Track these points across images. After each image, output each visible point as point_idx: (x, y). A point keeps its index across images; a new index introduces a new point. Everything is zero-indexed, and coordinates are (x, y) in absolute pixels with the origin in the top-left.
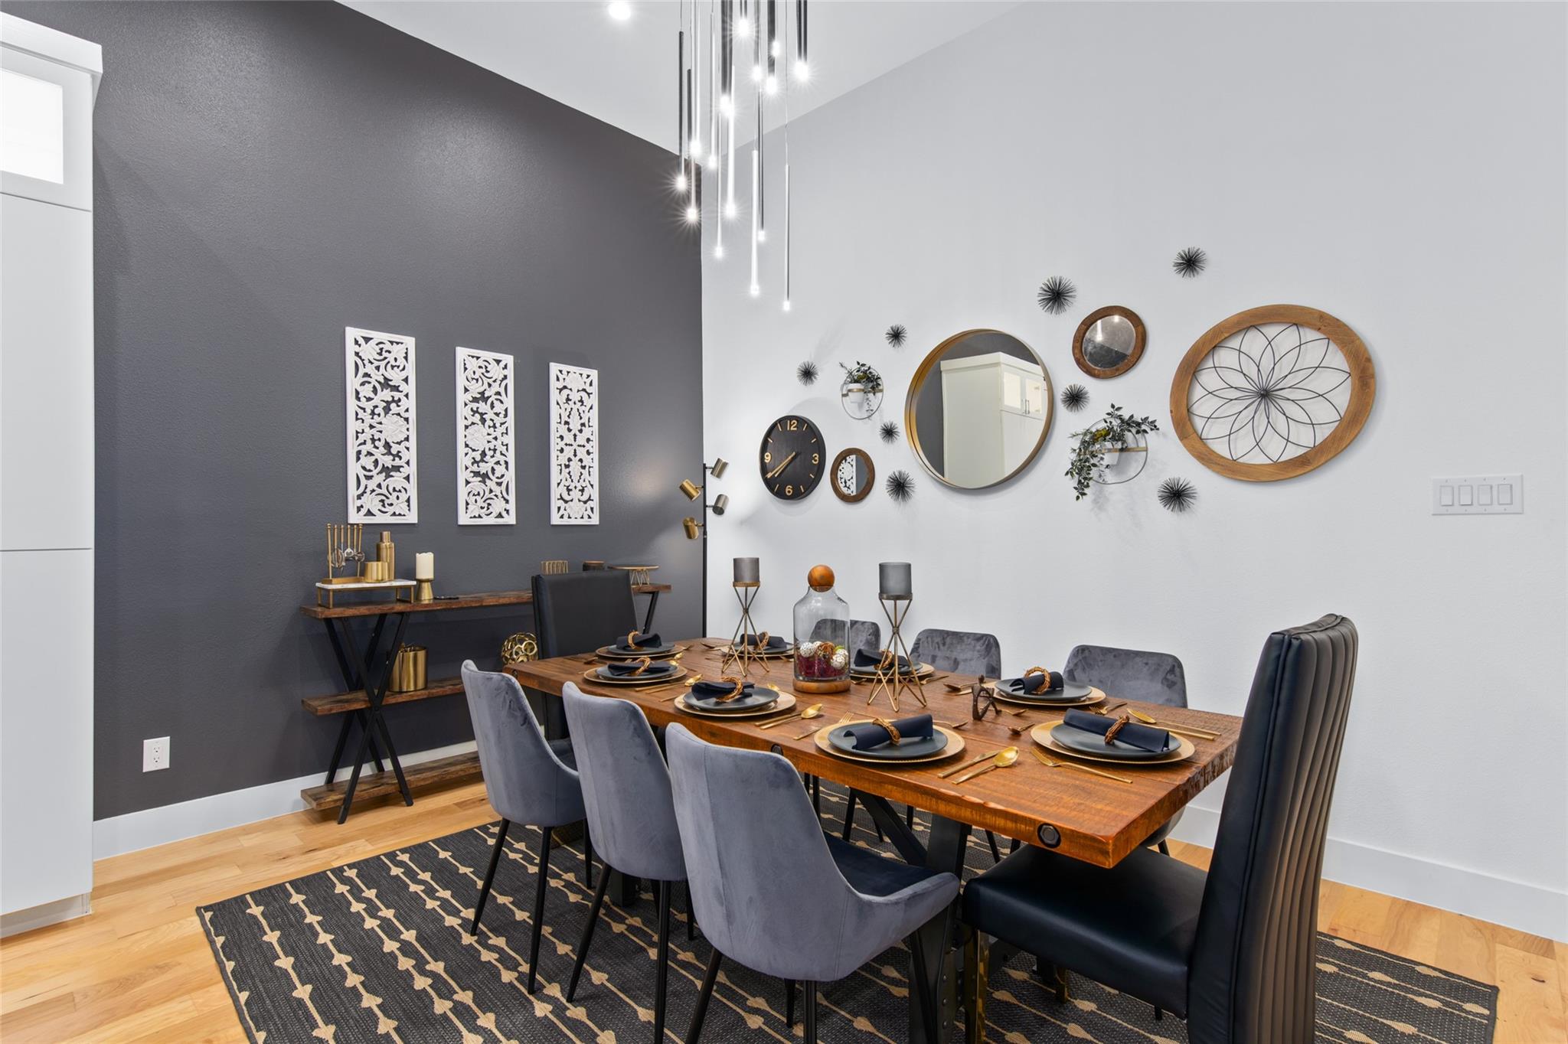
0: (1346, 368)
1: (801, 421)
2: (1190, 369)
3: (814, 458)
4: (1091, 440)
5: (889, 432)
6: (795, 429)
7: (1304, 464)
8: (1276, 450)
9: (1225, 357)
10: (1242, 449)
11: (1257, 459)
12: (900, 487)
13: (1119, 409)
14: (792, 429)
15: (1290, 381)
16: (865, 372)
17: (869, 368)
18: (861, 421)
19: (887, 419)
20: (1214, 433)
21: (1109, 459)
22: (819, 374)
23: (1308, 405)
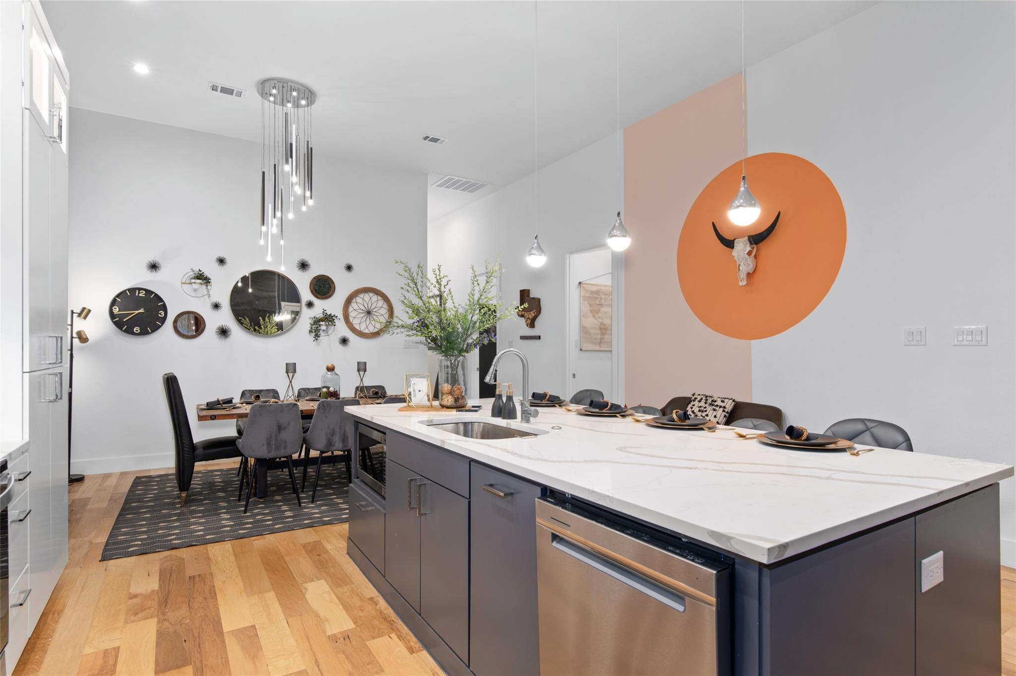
0: (387, 308)
1: (149, 292)
2: (349, 301)
3: (160, 314)
4: (317, 322)
5: (216, 306)
6: (144, 296)
7: (376, 334)
8: (371, 329)
9: (359, 299)
10: (362, 328)
11: (367, 331)
12: (224, 332)
13: (325, 310)
14: (140, 295)
15: (374, 310)
16: (201, 274)
17: (203, 273)
18: (195, 298)
19: (215, 299)
20: (356, 323)
21: (323, 328)
22: (162, 268)
23: (379, 317)
